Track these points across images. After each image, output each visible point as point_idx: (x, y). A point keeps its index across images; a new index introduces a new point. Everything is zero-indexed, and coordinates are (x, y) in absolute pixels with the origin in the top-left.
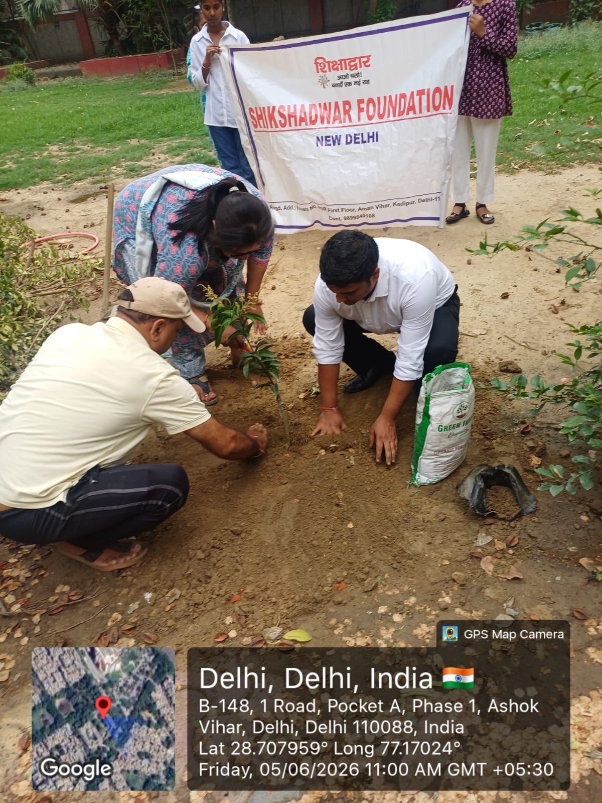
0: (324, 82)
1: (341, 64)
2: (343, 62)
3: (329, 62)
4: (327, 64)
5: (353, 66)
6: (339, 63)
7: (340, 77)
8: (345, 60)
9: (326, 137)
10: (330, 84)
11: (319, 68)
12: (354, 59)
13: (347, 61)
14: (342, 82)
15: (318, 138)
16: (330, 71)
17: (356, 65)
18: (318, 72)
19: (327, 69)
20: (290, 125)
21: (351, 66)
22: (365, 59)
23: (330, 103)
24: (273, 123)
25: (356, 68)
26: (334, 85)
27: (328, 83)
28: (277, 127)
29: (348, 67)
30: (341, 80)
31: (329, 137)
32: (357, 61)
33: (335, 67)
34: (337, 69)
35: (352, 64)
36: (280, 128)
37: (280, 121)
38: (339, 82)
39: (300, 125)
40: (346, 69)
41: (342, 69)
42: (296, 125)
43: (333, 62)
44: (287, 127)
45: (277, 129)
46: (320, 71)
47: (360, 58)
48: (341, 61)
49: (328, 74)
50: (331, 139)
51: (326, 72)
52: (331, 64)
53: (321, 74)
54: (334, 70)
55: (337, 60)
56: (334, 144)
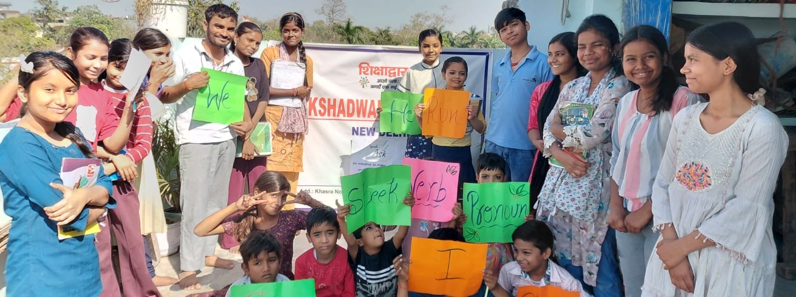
0: (364, 83)
1: (382, 71)
2: (384, 70)
3: (372, 68)
4: (370, 69)
5: (392, 73)
6: (380, 69)
7: (379, 81)
8: (386, 68)
9: (361, 128)
10: (369, 85)
11: (363, 70)
12: (394, 69)
13: (388, 69)
14: (380, 85)
15: (353, 128)
16: (371, 74)
17: (395, 73)
18: (360, 73)
19: (369, 72)
20: (329, 115)
21: (390, 73)
22: (403, 70)
23: (366, 101)
24: (313, 112)
25: (395, 76)
26: (373, 87)
27: (367, 84)
28: (316, 115)
29: (388, 74)
30: (380, 83)
31: (364, 128)
32: (396, 71)
33: (377, 72)
34: (378, 74)
35: (392, 72)
36: (319, 117)
37: (320, 111)
38: (378, 84)
39: (338, 116)
40: (386, 74)
41: (382, 74)
42: (334, 115)
43: (375, 68)
44: (326, 116)
45: (316, 117)
46: (362, 73)
47: (399, 69)
48: (382, 68)
49: (369, 77)
50: (366, 130)
51: (368, 74)
52: (374, 69)
53: (363, 76)
54: (375, 73)
55: (379, 67)
56: (368, 134)
